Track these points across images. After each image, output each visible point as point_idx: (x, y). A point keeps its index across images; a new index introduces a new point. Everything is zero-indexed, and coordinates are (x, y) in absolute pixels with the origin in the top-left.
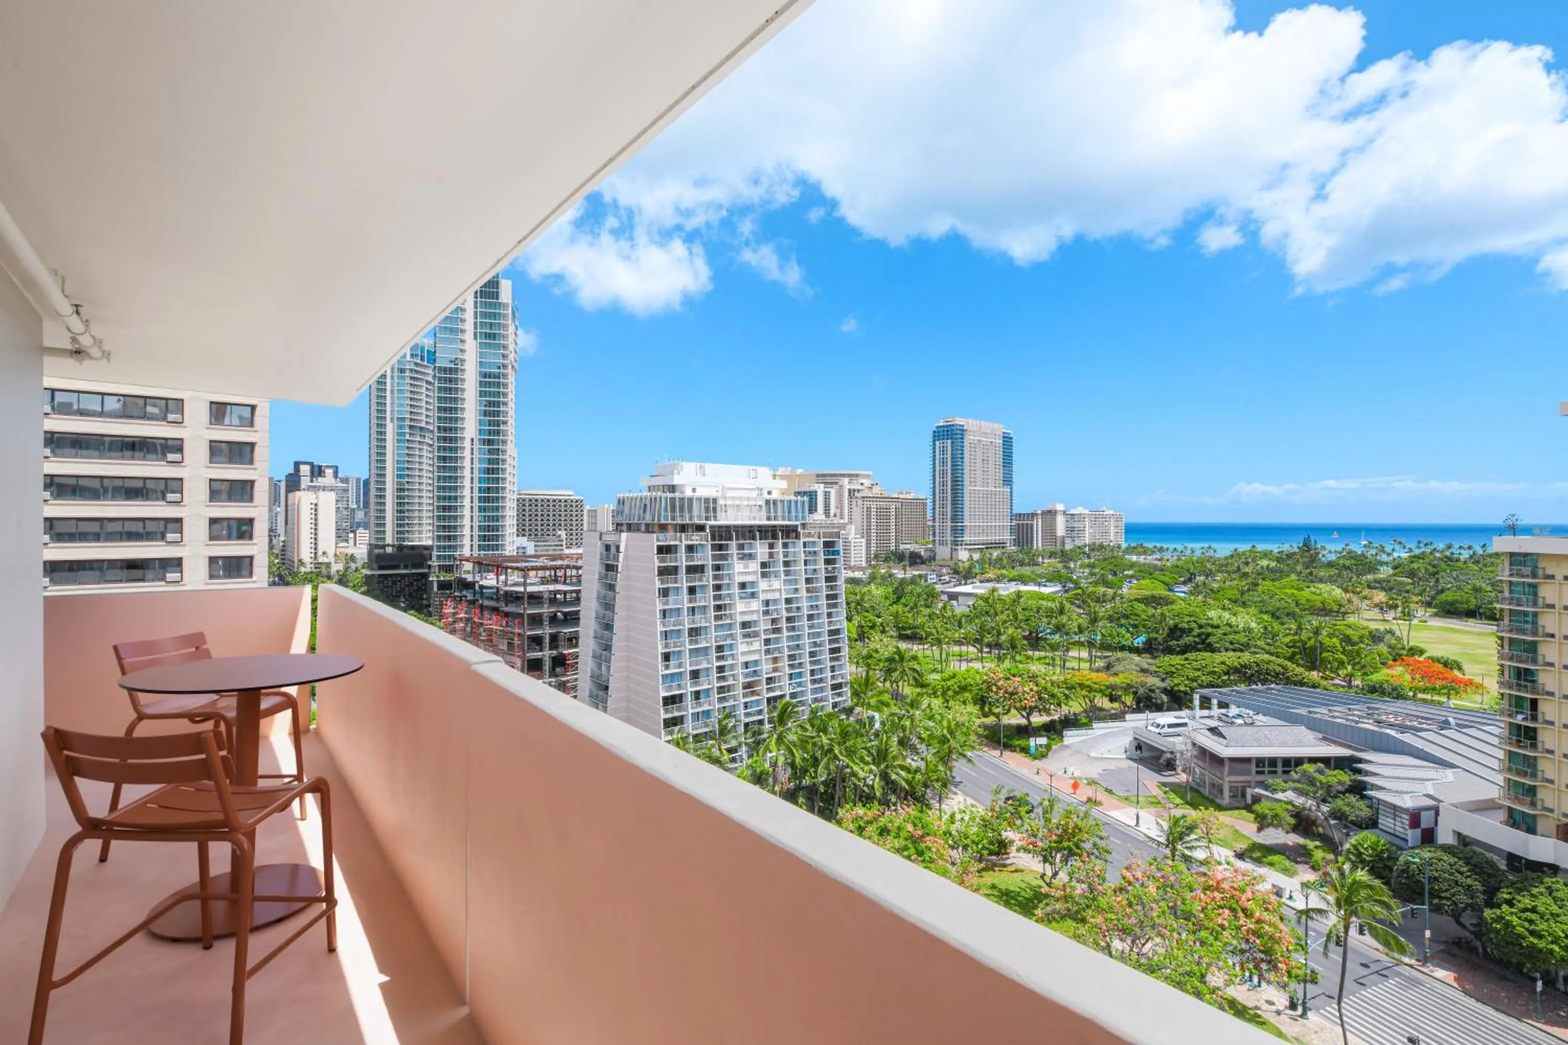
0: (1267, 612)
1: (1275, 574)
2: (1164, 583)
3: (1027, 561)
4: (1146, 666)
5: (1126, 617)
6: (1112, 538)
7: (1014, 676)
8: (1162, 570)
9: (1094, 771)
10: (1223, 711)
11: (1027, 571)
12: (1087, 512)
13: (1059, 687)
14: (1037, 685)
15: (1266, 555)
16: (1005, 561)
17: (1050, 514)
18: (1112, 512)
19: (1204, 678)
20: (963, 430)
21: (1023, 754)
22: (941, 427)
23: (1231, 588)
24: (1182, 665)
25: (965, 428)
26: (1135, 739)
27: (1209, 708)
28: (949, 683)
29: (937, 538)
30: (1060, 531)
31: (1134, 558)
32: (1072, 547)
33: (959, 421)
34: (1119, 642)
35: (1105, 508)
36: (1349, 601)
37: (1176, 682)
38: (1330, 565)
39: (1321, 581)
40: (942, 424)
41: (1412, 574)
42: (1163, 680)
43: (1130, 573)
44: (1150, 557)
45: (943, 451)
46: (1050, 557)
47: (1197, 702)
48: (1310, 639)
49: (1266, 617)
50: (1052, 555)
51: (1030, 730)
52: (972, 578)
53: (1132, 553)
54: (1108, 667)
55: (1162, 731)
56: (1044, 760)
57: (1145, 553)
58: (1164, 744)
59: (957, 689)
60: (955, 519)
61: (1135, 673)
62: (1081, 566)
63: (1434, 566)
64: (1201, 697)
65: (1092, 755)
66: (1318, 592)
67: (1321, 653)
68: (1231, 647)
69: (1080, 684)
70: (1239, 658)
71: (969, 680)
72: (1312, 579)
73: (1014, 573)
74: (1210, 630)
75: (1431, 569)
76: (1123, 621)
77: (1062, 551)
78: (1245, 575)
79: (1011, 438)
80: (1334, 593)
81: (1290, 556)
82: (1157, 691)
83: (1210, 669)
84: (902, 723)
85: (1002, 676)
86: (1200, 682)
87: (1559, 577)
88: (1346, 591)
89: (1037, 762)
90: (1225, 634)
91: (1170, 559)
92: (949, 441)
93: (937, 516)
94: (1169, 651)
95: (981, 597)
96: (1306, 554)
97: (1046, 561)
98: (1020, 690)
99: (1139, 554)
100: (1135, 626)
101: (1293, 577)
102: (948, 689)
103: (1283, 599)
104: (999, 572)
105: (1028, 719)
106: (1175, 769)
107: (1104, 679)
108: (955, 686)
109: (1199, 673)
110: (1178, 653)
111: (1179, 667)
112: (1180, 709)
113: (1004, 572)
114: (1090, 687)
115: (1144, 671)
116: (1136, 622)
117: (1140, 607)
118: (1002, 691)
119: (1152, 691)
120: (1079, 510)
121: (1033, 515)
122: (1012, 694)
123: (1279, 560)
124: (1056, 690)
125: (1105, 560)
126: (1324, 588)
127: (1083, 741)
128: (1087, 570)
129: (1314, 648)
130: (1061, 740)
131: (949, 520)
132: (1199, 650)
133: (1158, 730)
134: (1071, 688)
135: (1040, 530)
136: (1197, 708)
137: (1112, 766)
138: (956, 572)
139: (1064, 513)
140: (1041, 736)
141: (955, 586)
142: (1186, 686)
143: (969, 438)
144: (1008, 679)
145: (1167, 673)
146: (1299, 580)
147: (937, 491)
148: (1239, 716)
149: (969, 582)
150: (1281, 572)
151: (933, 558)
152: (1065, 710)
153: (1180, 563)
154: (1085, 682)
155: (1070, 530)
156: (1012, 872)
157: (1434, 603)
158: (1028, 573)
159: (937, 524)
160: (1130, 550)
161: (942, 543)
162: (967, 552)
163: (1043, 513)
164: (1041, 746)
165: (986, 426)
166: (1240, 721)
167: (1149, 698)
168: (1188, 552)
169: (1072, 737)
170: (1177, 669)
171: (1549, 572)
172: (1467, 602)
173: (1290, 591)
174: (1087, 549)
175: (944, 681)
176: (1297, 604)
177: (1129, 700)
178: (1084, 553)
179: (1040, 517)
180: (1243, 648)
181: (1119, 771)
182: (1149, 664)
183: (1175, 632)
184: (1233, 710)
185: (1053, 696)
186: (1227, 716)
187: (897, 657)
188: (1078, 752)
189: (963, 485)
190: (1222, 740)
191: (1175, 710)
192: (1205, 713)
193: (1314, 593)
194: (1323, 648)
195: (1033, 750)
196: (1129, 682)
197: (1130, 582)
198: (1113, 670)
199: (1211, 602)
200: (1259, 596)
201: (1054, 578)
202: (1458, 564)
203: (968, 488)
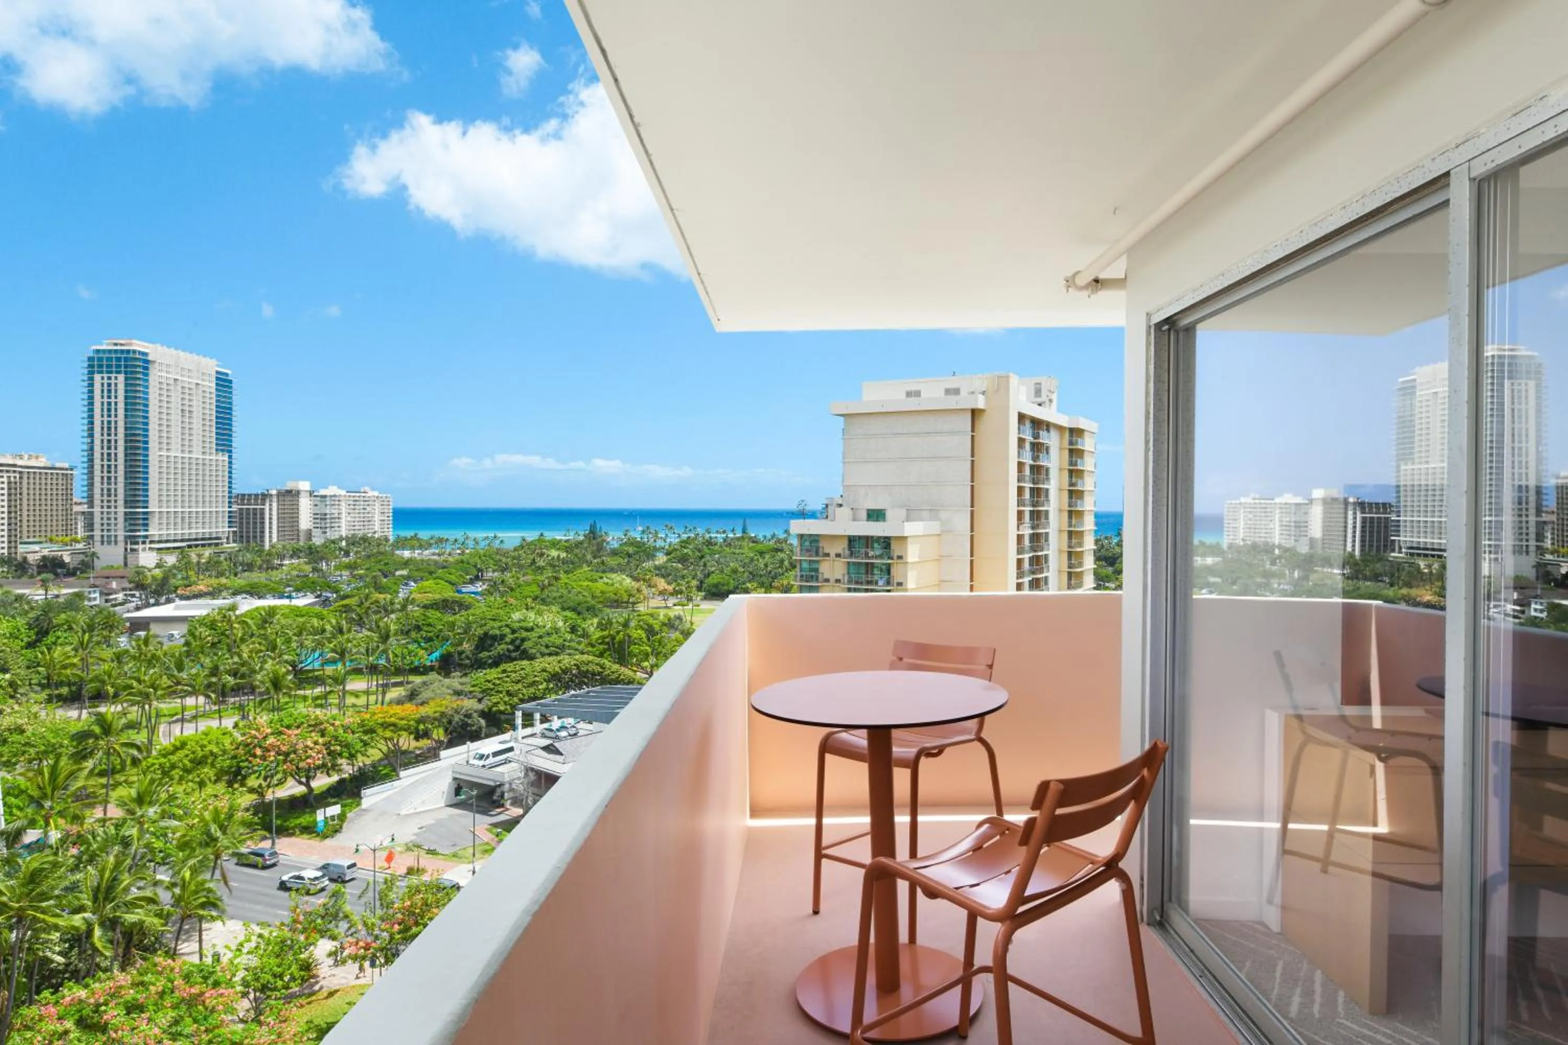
0: (568, 609)
1: (570, 565)
2: (450, 583)
3: (259, 562)
4: (459, 687)
5: (418, 628)
6: (376, 528)
7: (288, 727)
8: (444, 567)
9: (407, 833)
10: (546, 725)
11: (257, 577)
12: (343, 492)
13: (353, 733)
14: (323, 736)
15: (555, 544)
16: (225, 565)
17: (290, 496)
18: (376, 494)
19: (524, 691)
20: (147, 362)
21: (305, 836)
22: (104, 351)
23: (528, 584)
24: (499, 679)
25: (150, 358)
26: (455, 779)
27: (532, 725)
28: (174, 758)
29: (97, 533)
30: (305, 522)
31: (407, 554)
32: (323, 541)
33: (138, 345)
34: (412, 663)
35: (367, 489)
36: (639, 591)
37: (495, 701)
38: (614, 553)
39: (612, 570)
40: (104, 347)
41: (683, 560)
42: (480, 700)
43: (404, 572)
44: (427, 552)
45: (109, 390)
46: (292, 557)
47: (519, 721)
48: (618, 633)
49: (569, 614)
50: (295, 554)
51: (312, 800)
52: (170, 592)
53: (403, 548)
54: (412, 696)
55: (487, 762)
56: (338, 836)
57: (421, 547)
58: (488, 777)
59: (189, 764)
60: (130, 501)
61: (448, 697)
62: (337, 568)
63: (699, 551)
64: (523, 714)
65: (403, 812)
66: (610, 582)
67: (629, 647)
68: (547, 651)
69: (382, 725)
70: (559, 662)
71: (209, 748)
72: (605, 569)
73: (239, 582)
74: (524, 634)
75: (698, 554)
76: (413, 634)
77: (310, 548)
78: (540, 569)
79: (231, 382)
80: (624, 583)
81: (579, 544)
82: (475, 715)
83: (531, 679)
84: (121, 834)
85: (269, 731)
86: (521, 696)
87: (832, 555)
88: (636, 579)
89: (328, 842)
90: (540, 637)
91: (452, 553)
92: (121, 378)
93: (97, 497)
94: (479, 665)
95: (202, 621)
96: (594, 542)
97: (286, 562)
98: (300, 746)
99: (413, 548)
100: (429, 640)
101: (586, 568)
102: (173, 767)
103: (580, 592)
104: (214, 581)
105: (307, 785)
106: (503, 806)
107: (410, 711)
108: (186, 762)
109: (520, 686)
110: (491, 666)
111: (498, 682)
112: (503, 732)
113: (223, 580)
114: (394, 725)
115: (458, 693)
116: (429, 635)
117: (434, 615)
118: (272, 753)
119: (468, 716)
120: (332, 490)
121: (264, 497)
122: (287, 754)
123: (568, 549)
124: (350, 737)
125: (369, 557)
126: (616, 577)
127: (387, 798)
128: (346, 573)
129: (621, 643)
130: (359, 804)
131: (121, 502)
132: (515, 659)
133: (481, 763)
134: (371, 731)
135: (275, 517)
136: (520, 727)
137: (429, 821)
138: (140, 586)
139: (311, 493)
140: (329, 805)
141: (138, 609)
142: (505, 703)
143: (155, 376)
144: (281, 733)
145: (483, 691)
146: (592, 570)
147: (97, 456)
148: (563, 728)
149: (163, 599)
150: (573, 563)
151: (85, 566)
152: (361, 761)
153: (465, 558)
154: (387, 720)
155: (321, 518)
156: (327, 998)
157: (705, 586)
158: (263, 580)
159: (97, 510)
160: (401, 543)
161: (108, 540)
162: (154, 554)
163: (280, 494)
164: (333, 818)
165: (187, 359)
166: (563, 734)
167: (465, 725)
168: (471, 543)
169: (372, 796)
170: (494, 684)
171: (826, 551)
172: (728, 584)
173: (586, 583)
174: (344, 543)
175: (165, 756)
176: (593, 597)
177: (439, 734)
178: (341, 549)
179: (275, 499)
180: (559, 650)
181: (440, 823)
182: (462, 684)
183: (485, 641)
184: (556, 723)
185: (347, 746)
186: (551, 730)
187: (97, 730)
188: (383, 813)
189: (147, 449)
190: (558, 757)
191: (497, 734)
192: (529, 731)
193: (607, 584)
194: (631, 641)
195: (321, 825)
196: (443, 709)
197: (406, 584)
198: (419, 699)
199: (512, 601)
200: (558, 591)
201: (303, 586)
202: (717, 547)
203: (155, 455)
